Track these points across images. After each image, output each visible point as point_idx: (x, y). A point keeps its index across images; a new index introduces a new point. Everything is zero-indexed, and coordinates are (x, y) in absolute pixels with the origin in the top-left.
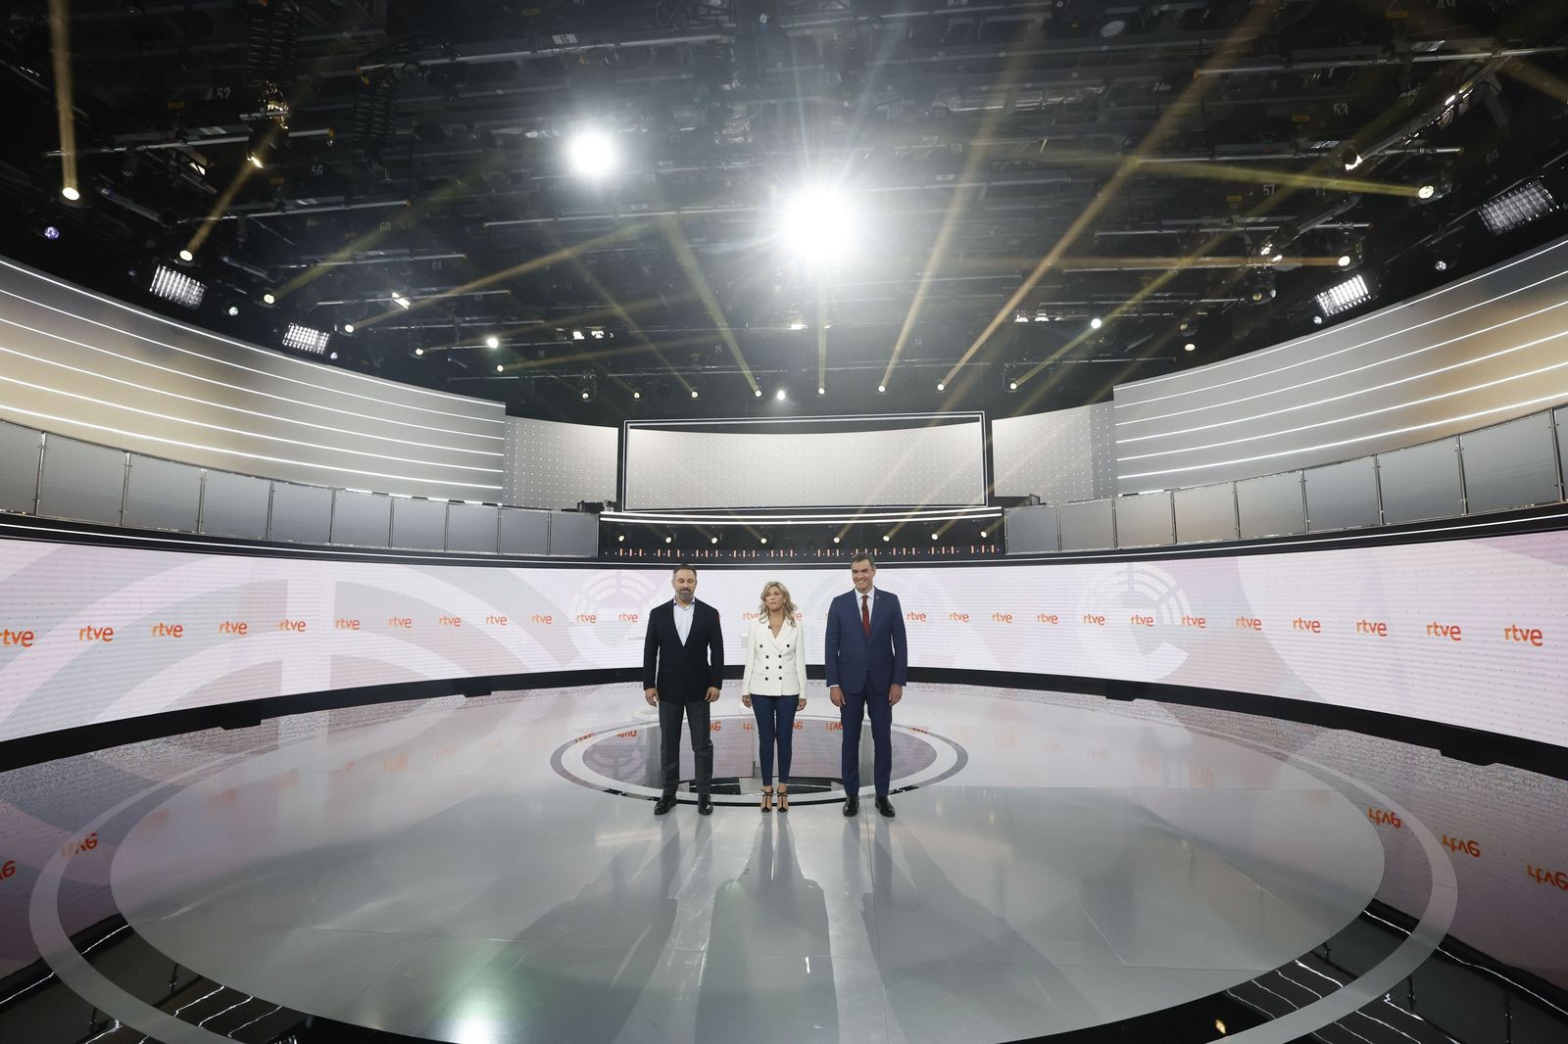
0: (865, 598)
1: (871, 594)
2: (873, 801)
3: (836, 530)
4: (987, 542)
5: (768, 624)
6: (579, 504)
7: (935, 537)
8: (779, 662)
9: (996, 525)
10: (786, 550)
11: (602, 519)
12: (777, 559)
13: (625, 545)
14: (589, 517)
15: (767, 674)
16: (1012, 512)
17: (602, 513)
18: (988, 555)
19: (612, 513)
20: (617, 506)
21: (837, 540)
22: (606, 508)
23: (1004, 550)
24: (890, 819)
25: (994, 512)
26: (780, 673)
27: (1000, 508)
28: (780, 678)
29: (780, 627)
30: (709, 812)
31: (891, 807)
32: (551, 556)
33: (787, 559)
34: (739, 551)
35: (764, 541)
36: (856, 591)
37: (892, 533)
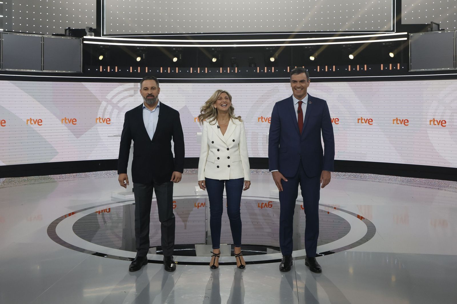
0: (300, 103)
1: (305, 100)
2: (303, 261)
3: (272, 51)
4: (393, 61)
5: (217, 124)
6: (66, 30)
7: (351, 57)
8: (227, 153)
9: (402, 47)
10: (232, 67)
11: (85, 42)
12: (225, 74)
13: (104, 63)
14: (75, 40)
15: (218, 162)
16: (416, 36)
17: (85, 37)
18: (395, 72)
19: (93, 37)
20: (97, 32)
21: (272, 60)
22: (88, 33)
23: (408, 68)
24: (318, 274)
25: (401, 37)
26: (229, 162)
27: (406, 33)
28: (229, 166)
29: (226, 126)
30: (173, 269)
31: (318, 265)
32: (44, 71)
33: (232, 74)
34: (195, 68)
35: (214, 60)
36: (294, 97)
37: (316, 54)
